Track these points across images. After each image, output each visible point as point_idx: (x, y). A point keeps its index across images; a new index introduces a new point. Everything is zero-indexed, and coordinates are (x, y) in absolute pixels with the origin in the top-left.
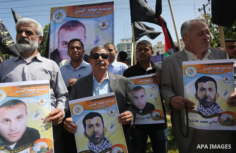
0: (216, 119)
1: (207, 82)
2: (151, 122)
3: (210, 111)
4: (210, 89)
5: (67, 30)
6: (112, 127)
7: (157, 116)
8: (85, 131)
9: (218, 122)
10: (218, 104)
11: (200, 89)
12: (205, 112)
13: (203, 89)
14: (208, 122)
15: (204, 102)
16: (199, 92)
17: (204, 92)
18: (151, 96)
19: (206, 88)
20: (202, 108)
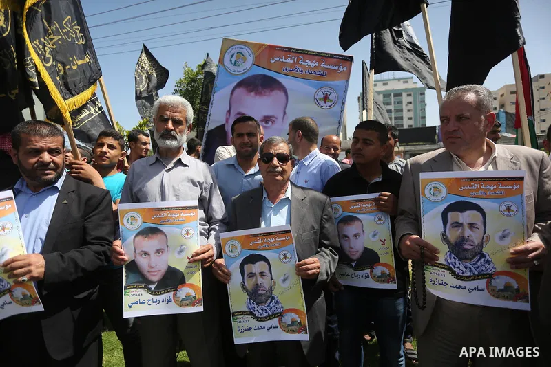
0: (482, 283)
1: (467, 213)
2: (371, 284)
3: (470, 268)
4: (472, 226)
5: (252, 91)
6: (285, 280)
7: (383, 274)
8: (243, 282)
9: (486, 290)
10: (487, 255)
11: (451, 225)
12: (460, 267)
13: (457, 225)
14: (465, 288)
15: (458, 248)
16: (450, 230)
17: (458, 230)
18: (375, 235)
19: (464, 223)
20: (453, 260)
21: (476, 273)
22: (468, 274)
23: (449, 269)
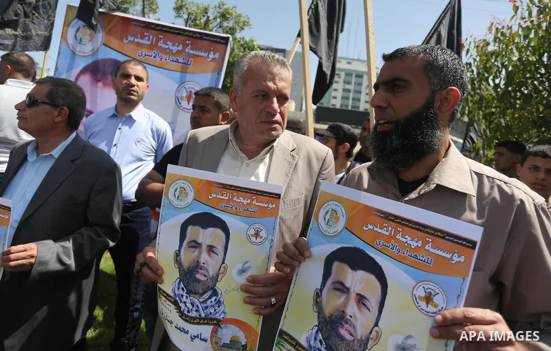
0: (207, 330)
1: (210, 230)
3: (197, 306)
4: (211, 249)
5: (99, 81)
9: (209, 340)
10: (220, 293)
11: (189, 243)
12: (187, 302)
13: (195, 245)
14: (187, 332)
16: (185, 250)
17: (194, 252)
19: (203, 244)
21: (203, 315)
22: (194, 314)
23: (175, 303)
